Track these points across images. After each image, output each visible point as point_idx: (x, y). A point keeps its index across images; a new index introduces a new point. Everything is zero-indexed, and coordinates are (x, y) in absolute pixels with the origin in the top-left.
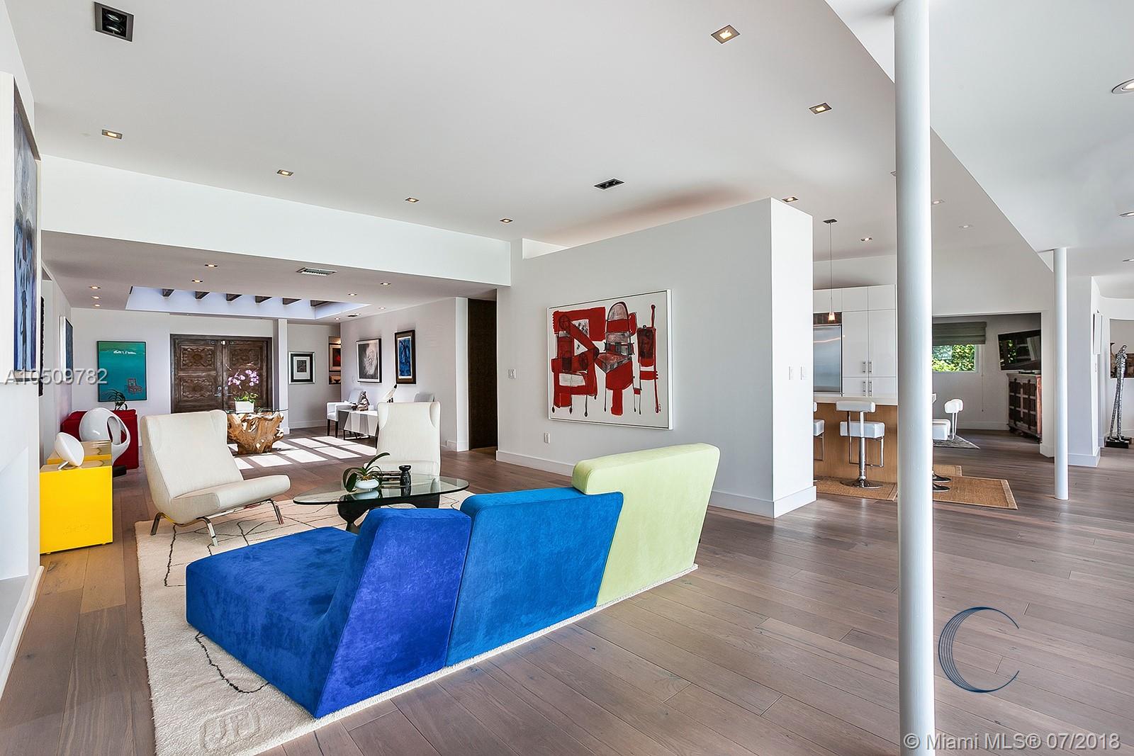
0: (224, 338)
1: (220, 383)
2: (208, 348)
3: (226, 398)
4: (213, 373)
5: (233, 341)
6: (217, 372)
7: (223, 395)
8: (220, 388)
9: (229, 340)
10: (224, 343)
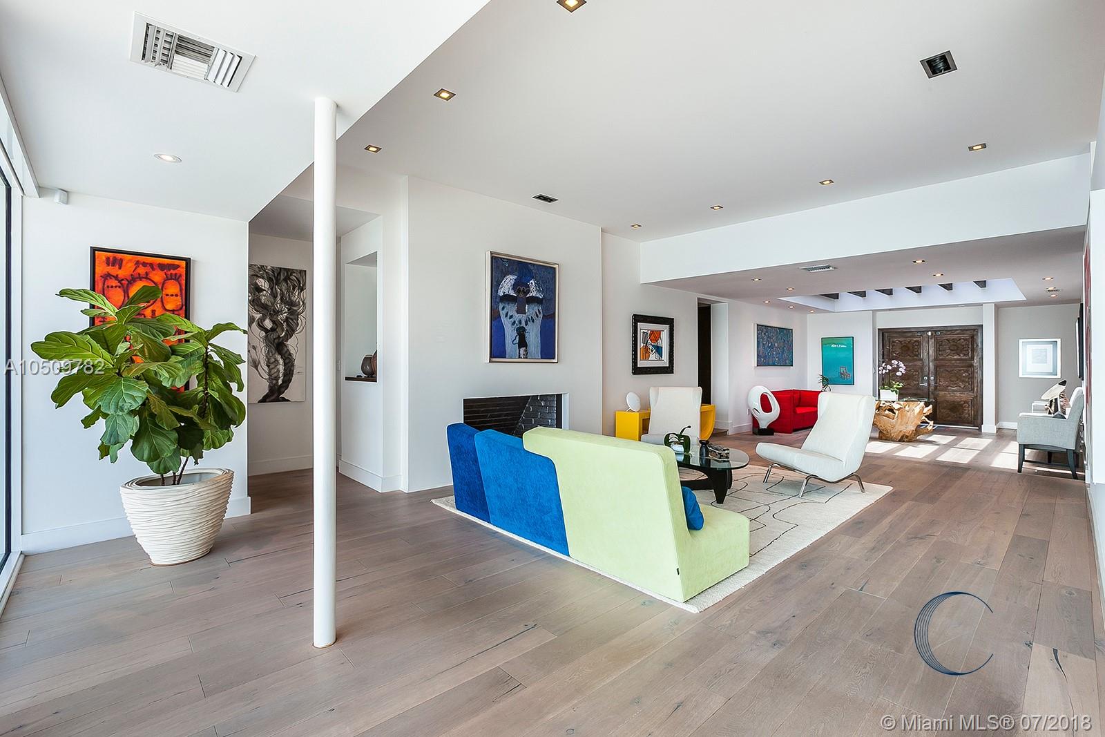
0: (929, 329)
1: (926, 373)
2: (915, 339)
3: (932, 388)
4: (919, 363)
5: (939, 331)
6: (923, 363)
7: (929, 384)
8: (926, 378)
9: (935, 330)
10: (930, 333)
